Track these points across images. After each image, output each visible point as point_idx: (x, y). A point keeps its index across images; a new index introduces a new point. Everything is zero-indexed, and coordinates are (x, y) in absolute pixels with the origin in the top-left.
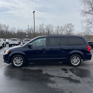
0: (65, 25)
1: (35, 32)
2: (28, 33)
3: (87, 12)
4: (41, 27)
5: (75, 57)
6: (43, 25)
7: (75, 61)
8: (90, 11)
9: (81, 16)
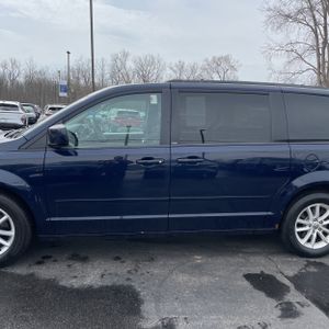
0: (206, 60)
1: (96, 81)
2: (65, 83)
3: (288, 16)
4: (119, 64)
5: (318, 206)
6: (126, 55)
7: (315, 227)
8: (300, 11)
9: (269, 30)
